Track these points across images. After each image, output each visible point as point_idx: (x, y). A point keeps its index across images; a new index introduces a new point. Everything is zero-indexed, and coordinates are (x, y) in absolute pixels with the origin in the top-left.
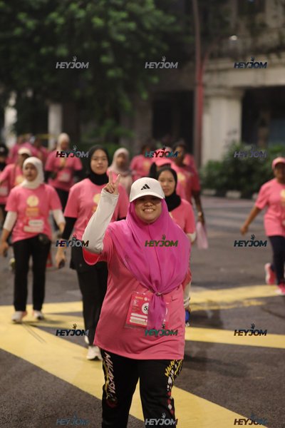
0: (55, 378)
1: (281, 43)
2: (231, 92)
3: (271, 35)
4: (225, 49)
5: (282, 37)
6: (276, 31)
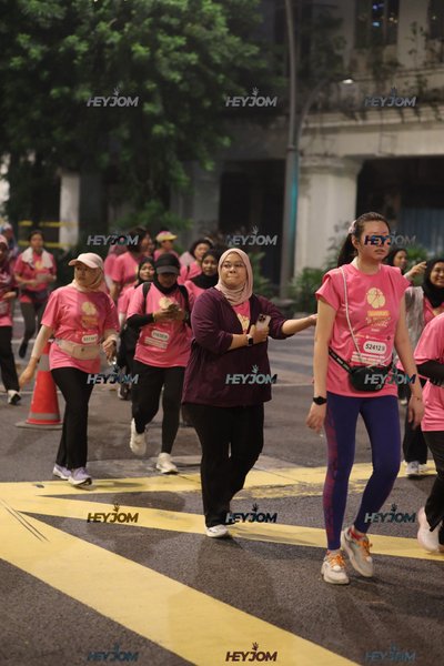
0: (61, 595)
1: (421, 92)
2: (342, 165)
3: (405, 80)
4: (333, 99)
5: (421, 83)
6: (413, 73)
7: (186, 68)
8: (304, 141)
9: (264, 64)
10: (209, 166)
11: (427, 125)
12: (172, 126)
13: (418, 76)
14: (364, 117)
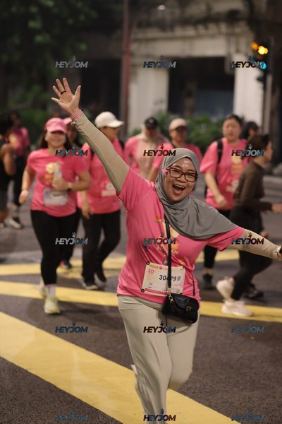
1: (209, 14)
4: (153, 18)
8: (134, 47)
12: (48, 36)
13: (208, 5)
14: (172, 30)
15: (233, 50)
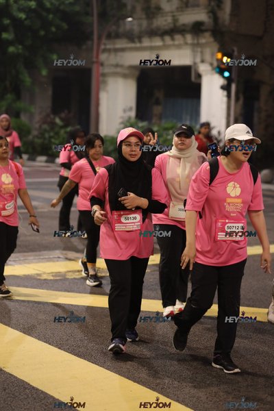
1: (175, 26)
2: (127, 72)
3: (165, 18)
4: (121, 30)
5: (175, 20)
6: (169, 14)
7: (28, 11)
8: (103, 57)
9: (77, 8)
10: (44, 72)
11: (179, 47)
12: (20, 47)
13: (173, 16)
14: (140, 42)
15: (198, 60)
